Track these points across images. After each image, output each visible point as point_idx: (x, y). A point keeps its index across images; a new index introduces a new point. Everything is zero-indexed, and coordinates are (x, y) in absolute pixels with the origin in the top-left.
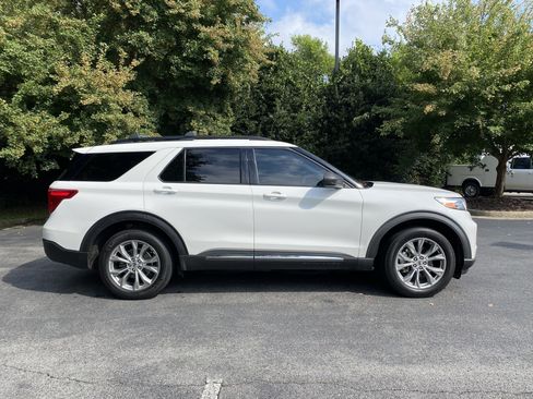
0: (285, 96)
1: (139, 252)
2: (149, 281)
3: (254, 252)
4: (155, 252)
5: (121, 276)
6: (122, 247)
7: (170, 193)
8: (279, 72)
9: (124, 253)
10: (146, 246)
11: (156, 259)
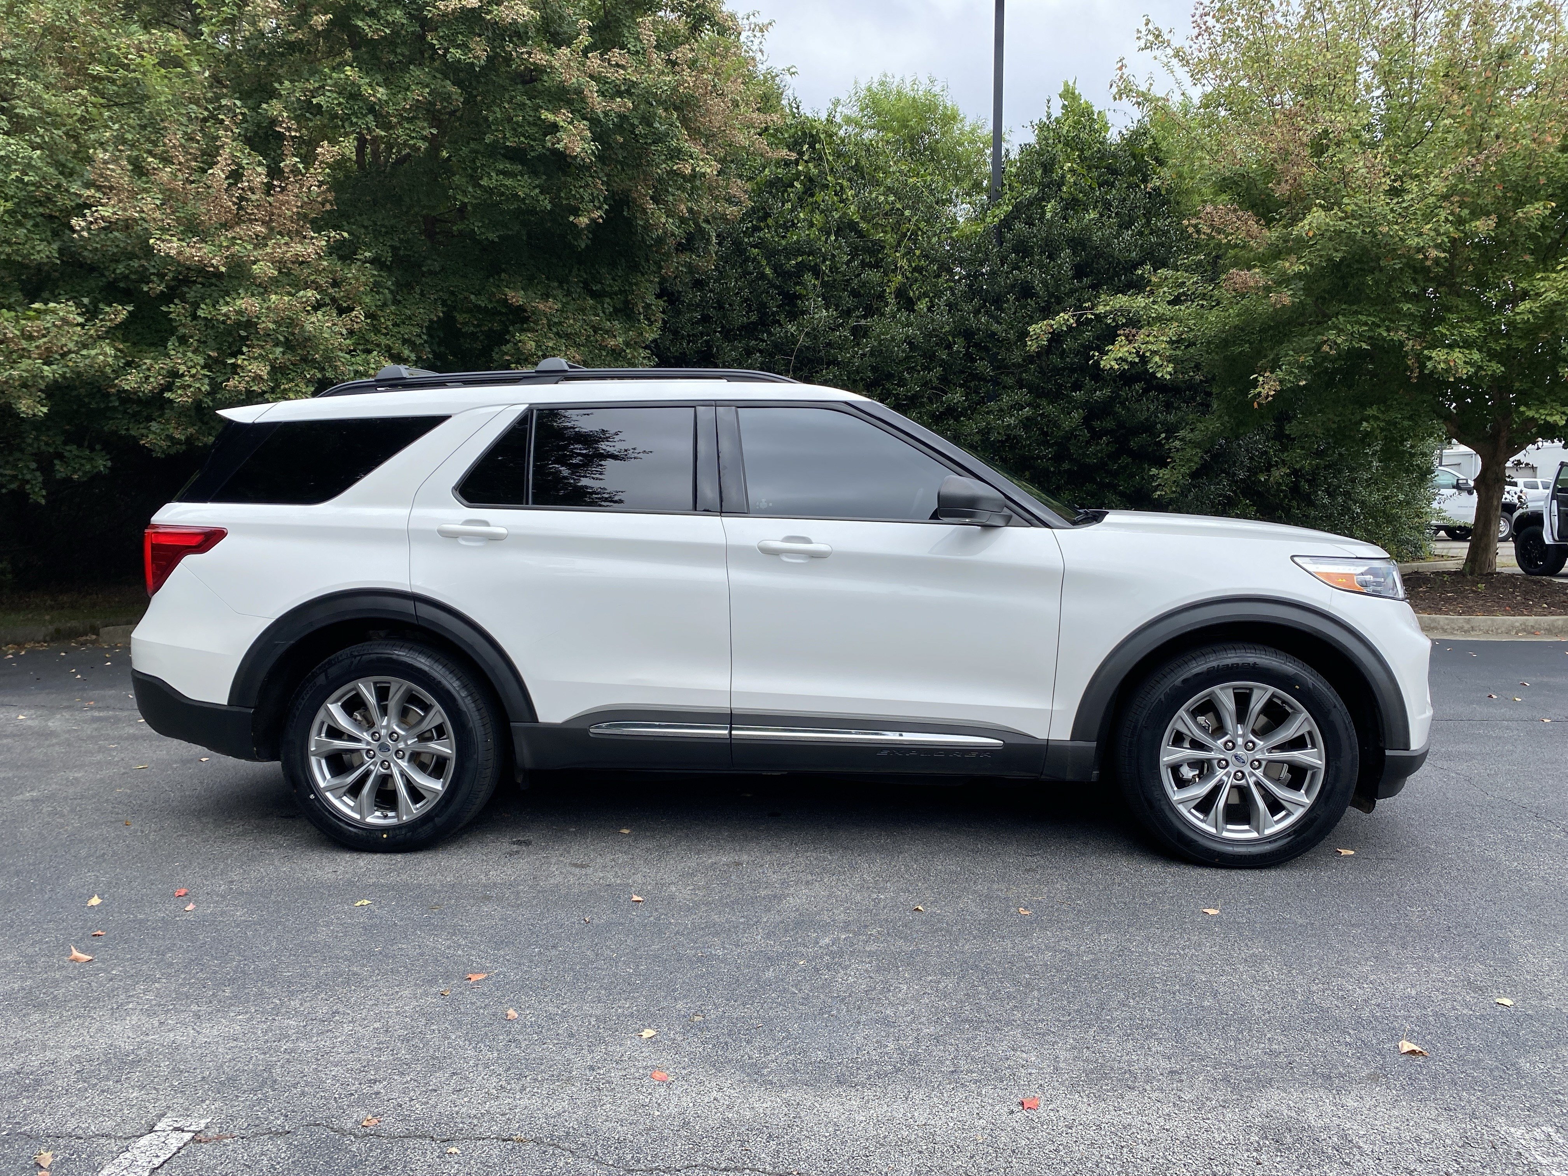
0: (833, 269)
1: (384, 711)
2: (437, 785)
3: (731, 719)
4: (430, 699)
5: (354, 790)
6: (335, 709)
8: (820, 196)
9: (343, 721)
10: (398, 687)
11: (437, 715)
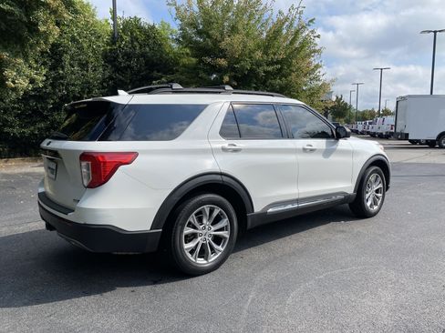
7: (235, 151)
